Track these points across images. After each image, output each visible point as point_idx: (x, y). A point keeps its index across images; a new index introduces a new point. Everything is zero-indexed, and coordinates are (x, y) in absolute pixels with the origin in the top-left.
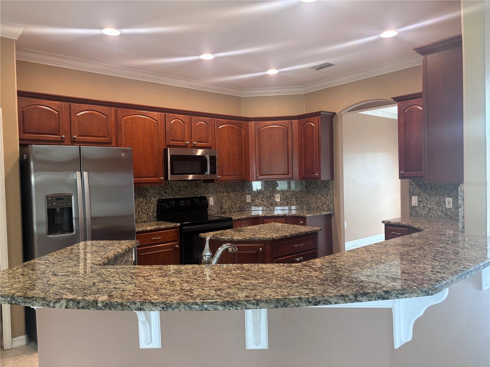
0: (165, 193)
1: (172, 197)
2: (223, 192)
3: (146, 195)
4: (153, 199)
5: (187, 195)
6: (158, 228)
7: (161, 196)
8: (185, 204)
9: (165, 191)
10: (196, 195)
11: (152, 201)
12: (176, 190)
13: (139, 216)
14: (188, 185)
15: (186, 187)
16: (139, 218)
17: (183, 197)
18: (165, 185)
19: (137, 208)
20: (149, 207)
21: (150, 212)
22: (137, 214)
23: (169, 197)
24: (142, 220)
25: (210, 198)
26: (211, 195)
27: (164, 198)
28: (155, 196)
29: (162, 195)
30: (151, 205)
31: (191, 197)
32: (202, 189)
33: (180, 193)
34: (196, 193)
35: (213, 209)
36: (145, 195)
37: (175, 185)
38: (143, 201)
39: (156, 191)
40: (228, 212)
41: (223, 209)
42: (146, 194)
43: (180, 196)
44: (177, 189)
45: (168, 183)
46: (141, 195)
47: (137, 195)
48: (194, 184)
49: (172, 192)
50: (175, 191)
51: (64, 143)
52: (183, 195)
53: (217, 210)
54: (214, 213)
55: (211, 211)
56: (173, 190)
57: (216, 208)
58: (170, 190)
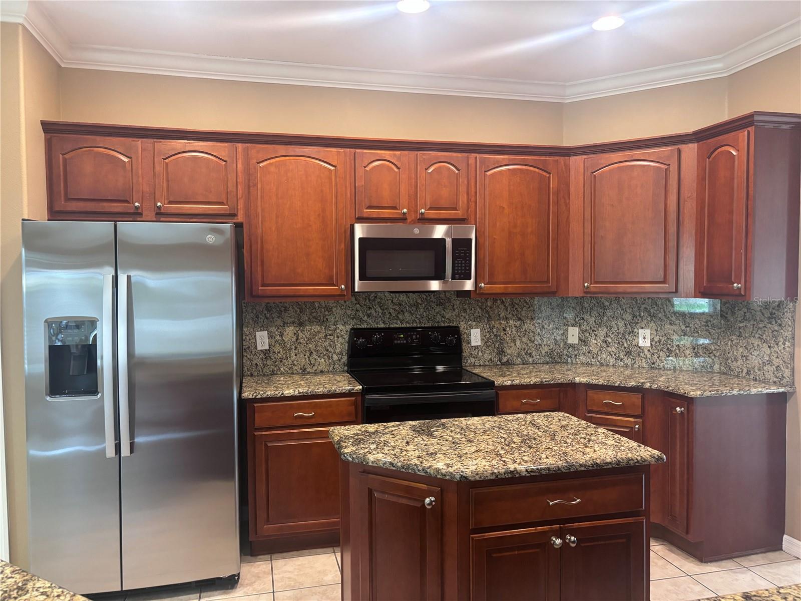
0: (369, 316)
1: (382, 326)
2: (507, 318)
3: (327, 319)
4: (341, 327)
5: (418, 321)
6: (310, 394)
7: (359, 323)
8: (407, 341)
9: (369, 312)
10: (438, 322)
11: (338, 331)
12: (392, 311)
13: (310, 361)
14: (419, 301)
15: (417, 305)
16: (312, 364)
17: (408, 325)
18: (367, 301)
19: (307, 344)
20: (332, 343)
21: (335, 353)
22: (306, 357)
23: (377, 324)
24: (316, 368)
25: (473, 331)
26: (474, 323)
27: (365, 326)
28: (345, 323)
29: (361, 320)
30: (336, 339)
31: (426, 325)
32: (454, 310)
33: (401, 317)
34: (439, 318)
35: (480, 354)
36: (325, 320)
37: (390, 301)
38: (319, 332)
39: (349, 312)
40: (519, 362)
41: (505, 356)
42: (327, 317)
43: (402, 323)
44: (395, 309)
45: (376, 297)
46: (316, 319)
47: (307, 318)
48: (434, 300)
49: (384, 314)
50: (390, 313)
51: (142, 217)
52: (407, 322)
53: (490, 357)
54: (481, 363)
55: (474, 359)
56: (385, 311)
57: (488, 352)
58: (379, 309)
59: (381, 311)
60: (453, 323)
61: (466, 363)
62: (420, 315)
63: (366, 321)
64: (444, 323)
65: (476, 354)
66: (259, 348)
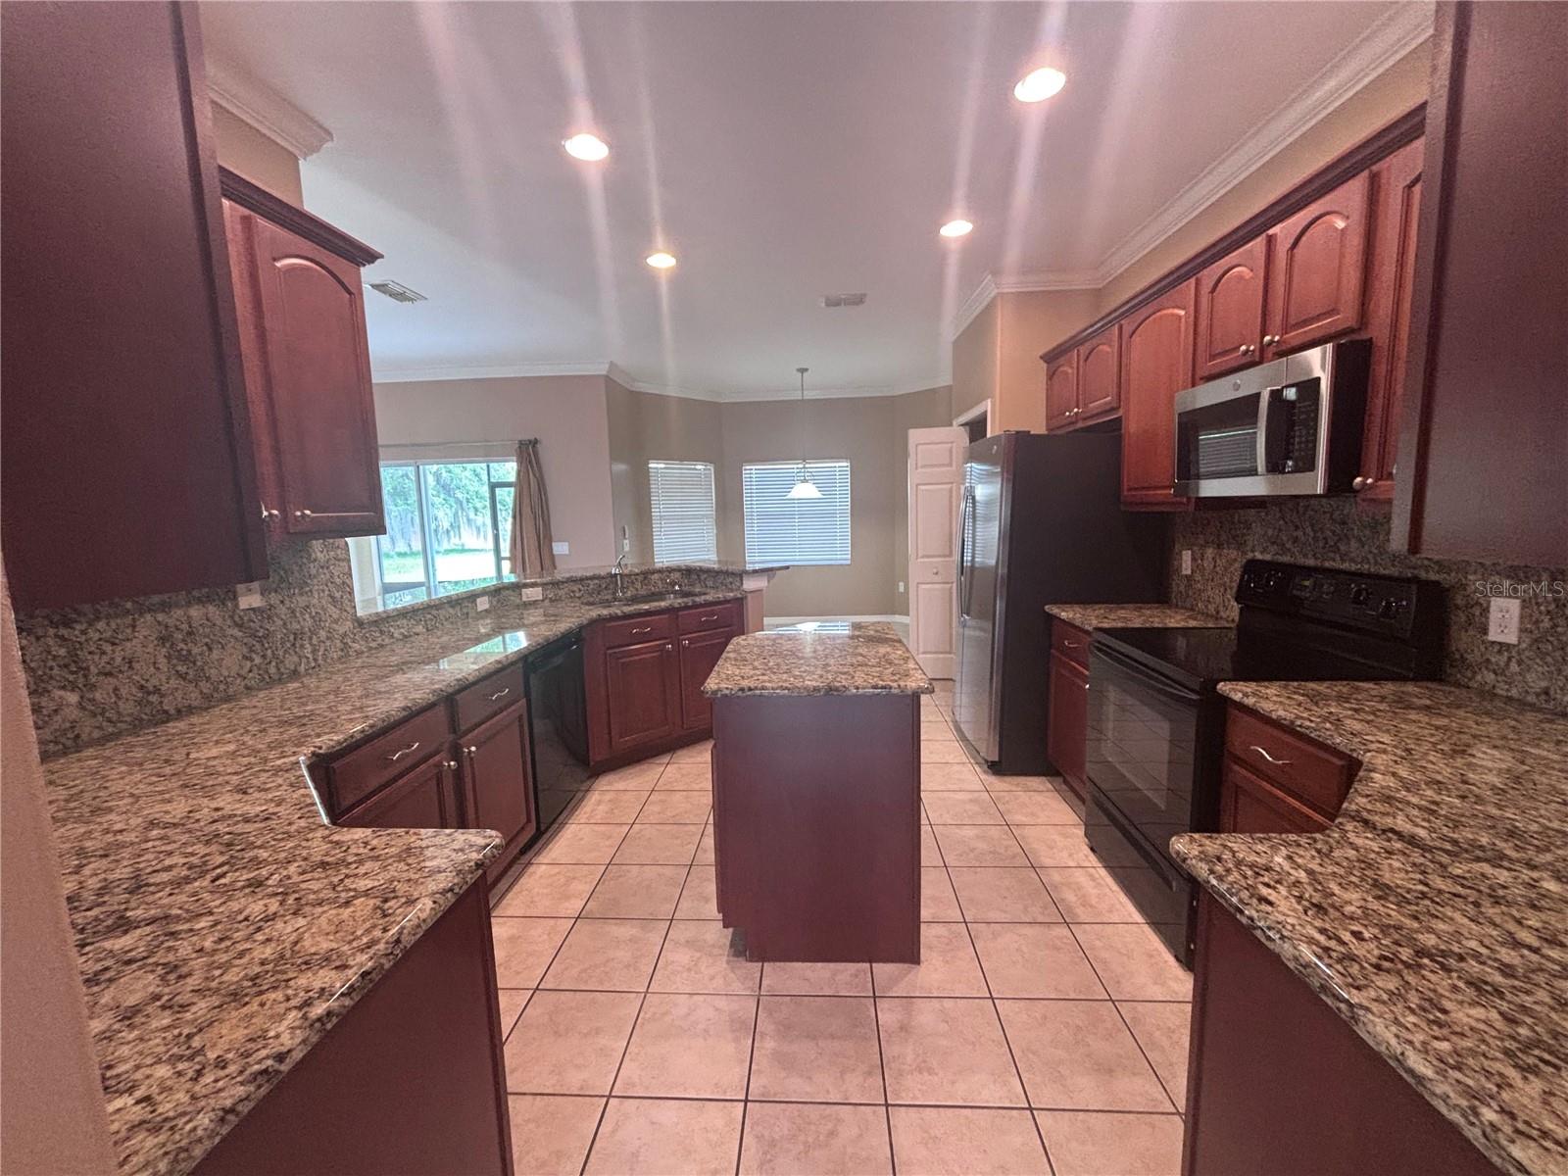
0: (1296, 540)
1: (1311, 562)
5: (1372, 561)
9: (1295, 534)
25: (1496, 603)
27: (1286, 559)
33: (1342, 548)
35: (1514, 667)
38: (1235, 560)
44: (1334, 532)
52: (1352, 560)
53: (1544, 684)
54: (1514, 692)
55: (1492, 676)
56: (1319, 534)
57: (1540, 669)
58: (1309, 530)
59: (1312, 534)
60: (1449, 574)
61: (1470, 680)
62: (1378, 547)
63: (1289, 550)
64: (1427, 572)
65: (1502, 664)
66: (1184, 572)
